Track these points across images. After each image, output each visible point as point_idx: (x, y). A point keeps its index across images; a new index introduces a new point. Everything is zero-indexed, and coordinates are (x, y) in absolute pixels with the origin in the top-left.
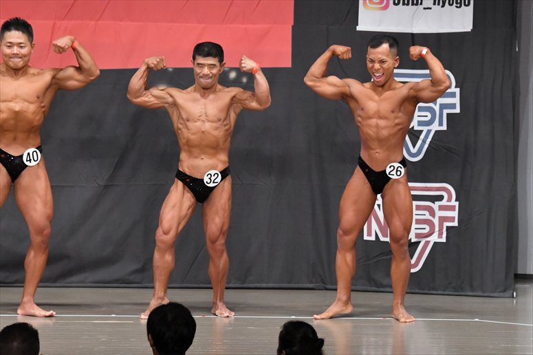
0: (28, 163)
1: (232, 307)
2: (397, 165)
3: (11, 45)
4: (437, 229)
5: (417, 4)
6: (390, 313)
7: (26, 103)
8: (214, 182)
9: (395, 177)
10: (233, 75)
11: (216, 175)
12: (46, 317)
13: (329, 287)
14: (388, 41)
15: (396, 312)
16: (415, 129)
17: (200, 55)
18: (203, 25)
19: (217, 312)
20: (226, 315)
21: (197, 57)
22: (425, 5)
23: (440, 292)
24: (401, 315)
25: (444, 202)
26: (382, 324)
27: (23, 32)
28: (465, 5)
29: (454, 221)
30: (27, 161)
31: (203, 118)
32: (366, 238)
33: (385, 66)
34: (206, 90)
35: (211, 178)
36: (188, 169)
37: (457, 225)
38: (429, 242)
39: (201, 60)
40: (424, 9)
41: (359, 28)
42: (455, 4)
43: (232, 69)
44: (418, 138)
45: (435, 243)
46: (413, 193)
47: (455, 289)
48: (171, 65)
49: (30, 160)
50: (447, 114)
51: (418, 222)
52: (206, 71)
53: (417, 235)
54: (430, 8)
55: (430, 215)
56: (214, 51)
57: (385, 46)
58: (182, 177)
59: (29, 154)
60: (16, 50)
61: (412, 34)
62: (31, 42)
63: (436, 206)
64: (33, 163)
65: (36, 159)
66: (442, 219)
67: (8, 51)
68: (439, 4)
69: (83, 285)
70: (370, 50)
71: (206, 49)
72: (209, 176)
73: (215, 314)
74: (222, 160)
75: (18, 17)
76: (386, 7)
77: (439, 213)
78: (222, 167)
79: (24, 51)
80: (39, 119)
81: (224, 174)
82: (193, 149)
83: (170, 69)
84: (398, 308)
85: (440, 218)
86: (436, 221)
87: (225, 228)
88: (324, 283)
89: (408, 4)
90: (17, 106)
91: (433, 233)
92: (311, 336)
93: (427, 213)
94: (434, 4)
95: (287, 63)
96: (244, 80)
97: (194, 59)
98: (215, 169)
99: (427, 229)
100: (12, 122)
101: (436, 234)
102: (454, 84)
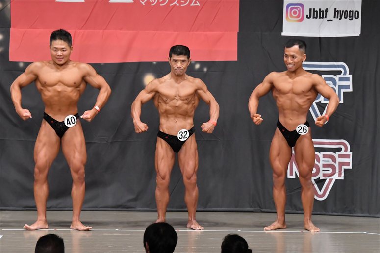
0: (68, 125)
1: (200, 222)
2: (303, 126)
3: (56, 49)
4: (337, 170)
5: (323, 18)
6: (303, 226)
7: (66, 87)
8: (184, 138)
9: (303, 134)
10: (197, 66)
11: (186, 133)
12: (85, 231)
13: (263, 210)
14: (298, 44)
15: (307, 226)
16: (322, 102)
17: (174, 54)
18: (177, 32)
19: (192, 227)
20: (198, 229)
21: (173, 55)
22: (328, 18)
23: (340, 214)
24: (310, 228)
25: (342, 152)
27: (65, 41)
28: (355, 18)
29: (349, 165)
30: (68, 124)
31: (177, 97)
32: (289, 177)
33: (296, 60)
35: (182, 135)
36: (167, 128)
37: (351, 168)
38: (332, 179)
39: (175, 57)
40: (328, 20)
41: (283, 34)
42: (348, 18)
43: (197, 62)
44: (324, 109)
45: (336, 180)
47: (350, 212)
48: (155, 59)
49: (70, 123)
50: (344, 92)
51: (324, 166)
53: (324, 175)
54: (332, 20)
55: (333, 161)
56: (184, 52)
57: (296, 47)
58: (163, 136)
59: (68, 119)
60: (60, 53)
61: (320, 38)
62: (70, 47)
63: (336, 155)
64: (72, 125)
65: (73, 122)
66: (341, 164)
67: (54, 53)
68: (337, 17)
69: (97, 209)
71: (179, 50)
72: (181, 133)
74: (189, 123)
75: (62, 28)
76: (302, 20)
77: (339, 160)
78: (189, 127)
79: (66, 53)
80: (76, 96)
81: (191, 132)
82: (169, 116)
83: (155, 63)
84: (308, 222)
85: (339, 163)
86: (337, 165)
87: (196, 169)
88: (260, 207)
89: (316, 18)
90: (59, 88)
91: (335, 174)
93: (330, 160)
94: (335, 17)
95: (234, 58)
96: (205, 70)
97: (170, 56)
98: (185, 129)
99: (331, 171)
100: (56, 98)
101: (337, 174)
102: (348, 72)
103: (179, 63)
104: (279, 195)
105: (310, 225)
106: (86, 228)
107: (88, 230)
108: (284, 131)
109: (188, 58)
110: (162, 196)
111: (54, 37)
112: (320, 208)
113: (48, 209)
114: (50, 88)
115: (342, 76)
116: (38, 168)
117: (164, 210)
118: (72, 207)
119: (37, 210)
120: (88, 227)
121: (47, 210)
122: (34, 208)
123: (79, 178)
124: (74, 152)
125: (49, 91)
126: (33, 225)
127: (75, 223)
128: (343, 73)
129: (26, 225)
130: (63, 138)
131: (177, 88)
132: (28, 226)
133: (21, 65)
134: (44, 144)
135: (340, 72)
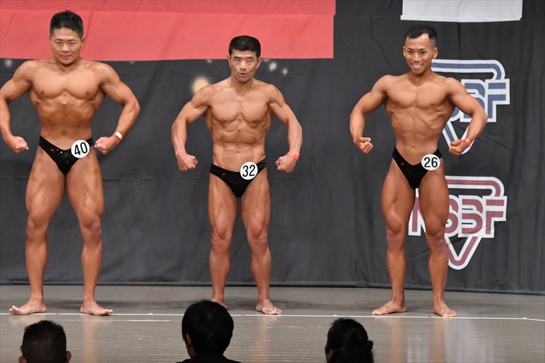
0: (77, 156)
1: (275, 303)
2: (431, 156)
3: (61, 42)
4: (484, 224)
7: (73, 98)
8: (250, 175)
9: (431, 169)
10: (273, 66)
11: (253, 167)
12: (102, 315)
13: (372, 284)
14: (428, 32)
15: (437, 308)
16: (461, 121)
17: (236, 49)
19: (264, 310)
20: (273, 312)
21: (234, 51)
23: (486, 290)
24: (442, 311)
25: (492, 197)
26: (426, 323)
27: (73, 30)
29: (502, 216)
30: (76, 153)
31: (240, 116)
32: (411, 233)
33: (425, 57)
34: (243, 84)
35: (248, 170)
36: (223, 161)
37: (505, 220)
38: (477, 238)
39: (238, 54)
41: (403, 18)
43: (272, 60)
44: (465, 130)
45: (482, 239)
46: (450, 186)
47: (502, 287)
48: (209, 56)
49: (79, 152)
50: (497, 105)
51: (465, 216)
52: (243, 64)
53: (464, 231)
55: (478, 209)
56: (251, 45)
57: (425, 37)
58: (218, 171)
59: (77, 146)
60: (65, 48)
61: (459, 24)
62: (81, 38)
63: (483, 200)
64: (82, 155)
65: (85, 151)
66: (490, 215)
67: (57, 48)
69: (120, 283)
70: (409, 40)
71: (243, 43)
72: (246, 168)
73: (261, 312)
77: (486, 208)
78: (258, 158)
79: (74, 48)
80: (88, 113)
81: (261, 166)
83: (209, 61)
84: (438, 303)
85: (487, 212)
86: (483, 216)
87: (267, 222)
88: (367, 280)
90: (64, 100)
91: (480, 229)
92: (360, 337)
93: (474, 207)
95: (329, 55)
96: (285, 72)
97: (231, 53)
98: (251, 161)
99: (475, 224)
100: (59, 116)
101: (484, 229)
102: (503, 75)
103: (244, 62)
104: (396, 262)
105: (443, 307)
106: (103, 311)
107: (106, 315)
108: (403, 164)
109: (258, 55)
110: (219, 263)
111: (57, 22)
112: (458, 282)
113: (46, 282)
114: (50, 101)
115: (494, 80)
116: (33, 221)
117: (223, 284)
118: (83, 280)
119: (29, 284)
120: (106, 310)
121: (44, 285)
122: (25, 282)
123: (93, 237)
124: (85, 197)
125: (48, 105)
126: (23, 307)
127: (86, 303)
128: (495, 77)
129: (14, 307)
130: (68, 175)
131: (240, 102)
132: (17, 309)
133: (9, 63)
134: (42, 185)
135: (490, 76)
